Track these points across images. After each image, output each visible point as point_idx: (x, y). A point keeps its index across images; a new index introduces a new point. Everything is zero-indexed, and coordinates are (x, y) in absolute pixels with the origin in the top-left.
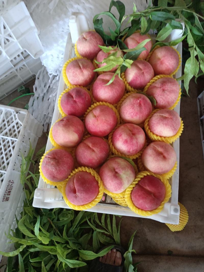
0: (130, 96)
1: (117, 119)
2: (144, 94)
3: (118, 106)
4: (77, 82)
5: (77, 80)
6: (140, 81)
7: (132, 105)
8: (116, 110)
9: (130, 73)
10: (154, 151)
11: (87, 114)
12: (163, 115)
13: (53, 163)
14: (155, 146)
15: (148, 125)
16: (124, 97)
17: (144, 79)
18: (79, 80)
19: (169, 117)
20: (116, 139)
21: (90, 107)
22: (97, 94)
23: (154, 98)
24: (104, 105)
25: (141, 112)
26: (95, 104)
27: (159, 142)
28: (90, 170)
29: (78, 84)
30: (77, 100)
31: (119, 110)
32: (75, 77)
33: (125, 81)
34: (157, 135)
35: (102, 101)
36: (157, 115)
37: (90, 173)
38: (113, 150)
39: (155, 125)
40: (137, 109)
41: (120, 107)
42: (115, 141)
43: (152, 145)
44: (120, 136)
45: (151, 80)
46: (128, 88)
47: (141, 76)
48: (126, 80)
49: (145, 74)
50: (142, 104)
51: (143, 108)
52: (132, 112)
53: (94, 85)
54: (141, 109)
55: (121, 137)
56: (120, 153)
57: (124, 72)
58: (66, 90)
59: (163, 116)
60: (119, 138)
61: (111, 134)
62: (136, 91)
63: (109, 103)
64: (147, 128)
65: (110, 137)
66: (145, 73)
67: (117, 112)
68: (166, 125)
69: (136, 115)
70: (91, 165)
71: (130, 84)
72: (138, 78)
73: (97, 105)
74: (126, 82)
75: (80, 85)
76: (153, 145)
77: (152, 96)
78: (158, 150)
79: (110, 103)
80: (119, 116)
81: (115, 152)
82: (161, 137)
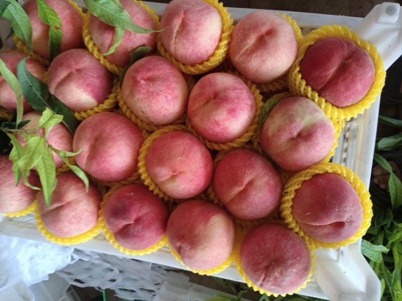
0: (129, 101)
1: (175, 130)
2: (126, 71)
3: (147, 128)
4: (92, 214)
5: (87, 214)
6: (95, 80)
7: (149, 96)
8: (156, 132)
9: (76, 99)
10: (255, 55)
11: (164, 194)
12: (175, 31)
13: (279, 271)
14: (241, 53)
15: (193, 65)
16: (128, 114)
17: (91, 69)
18: (87, 211)
19: (183, 16)
20: (223, 133)
21: (148, 187)
22: (119, 173)
23: (135, 49)
24: (146, 157)
25: (165, 79)
26: (143, 177)
27: (233, 43)
28: (291, 191)
29: (96, 213)
30: (134, 216)
31: (155, 126)
32: (82, 219)
33: (93, 111)
34: (218, 48)
35: (136, 161)
36: (175, 44)
37: (296, 191)
38: (244, 140)
39: (197, 50)
40: (159, 87)
41: (150, 123)
42: (227, 135)
43: (237, 59)
44: (217, 123)
45: (94, 56)
46: (109, 105)
47: (85, 76)
48: (92, 109)
49: (81, 65)
50: (150, 74)
51: (157, 74)
52: (166, 97)
53: (98, 178)
54: (159, 78)
55: (222, 123)
56: (252, 127)
57: (74, 112)
58: (109, 237)
59: (178, 32)
60: (222, 127)
61: (208, 144)
62: (117, 89)
63: (140, 147)
64: (201, 67)
65: (216, 147)
66: (78, 67)
67: (162, 130)
68: (198, 25)
69: (173, 89)
70: (279, 189)
71: (100, 101)
72: (88, 82)
73: (145, 173)
74: (96, 109)
75: (99, 208)
76: (239, 56)
77: (131, 54)
78: (252, 45)
79: (141, 145)
80: (171, 127)
81: (248, 138)
82: (220, 40)
